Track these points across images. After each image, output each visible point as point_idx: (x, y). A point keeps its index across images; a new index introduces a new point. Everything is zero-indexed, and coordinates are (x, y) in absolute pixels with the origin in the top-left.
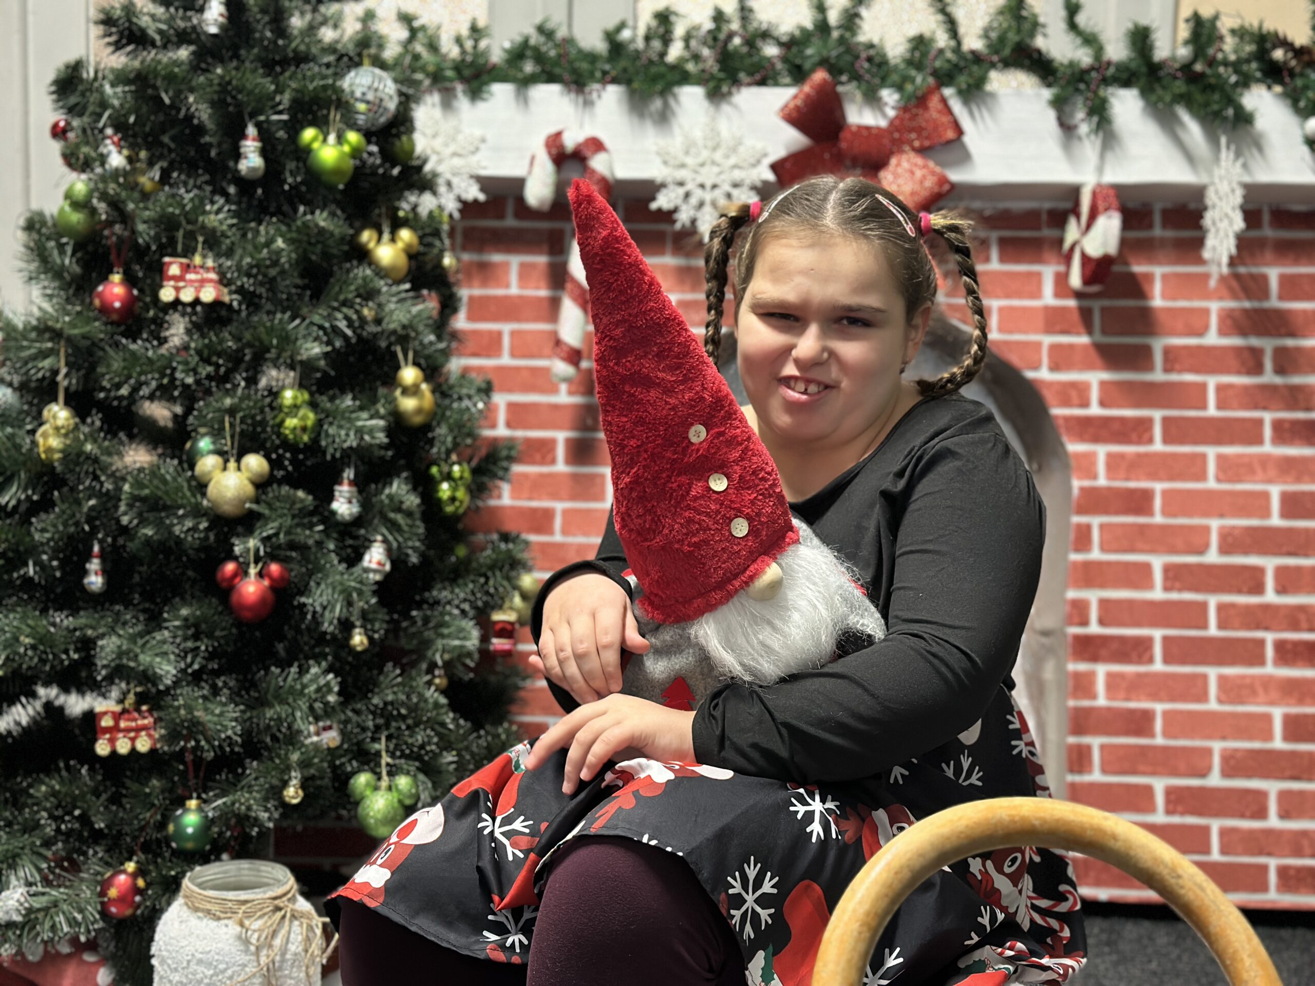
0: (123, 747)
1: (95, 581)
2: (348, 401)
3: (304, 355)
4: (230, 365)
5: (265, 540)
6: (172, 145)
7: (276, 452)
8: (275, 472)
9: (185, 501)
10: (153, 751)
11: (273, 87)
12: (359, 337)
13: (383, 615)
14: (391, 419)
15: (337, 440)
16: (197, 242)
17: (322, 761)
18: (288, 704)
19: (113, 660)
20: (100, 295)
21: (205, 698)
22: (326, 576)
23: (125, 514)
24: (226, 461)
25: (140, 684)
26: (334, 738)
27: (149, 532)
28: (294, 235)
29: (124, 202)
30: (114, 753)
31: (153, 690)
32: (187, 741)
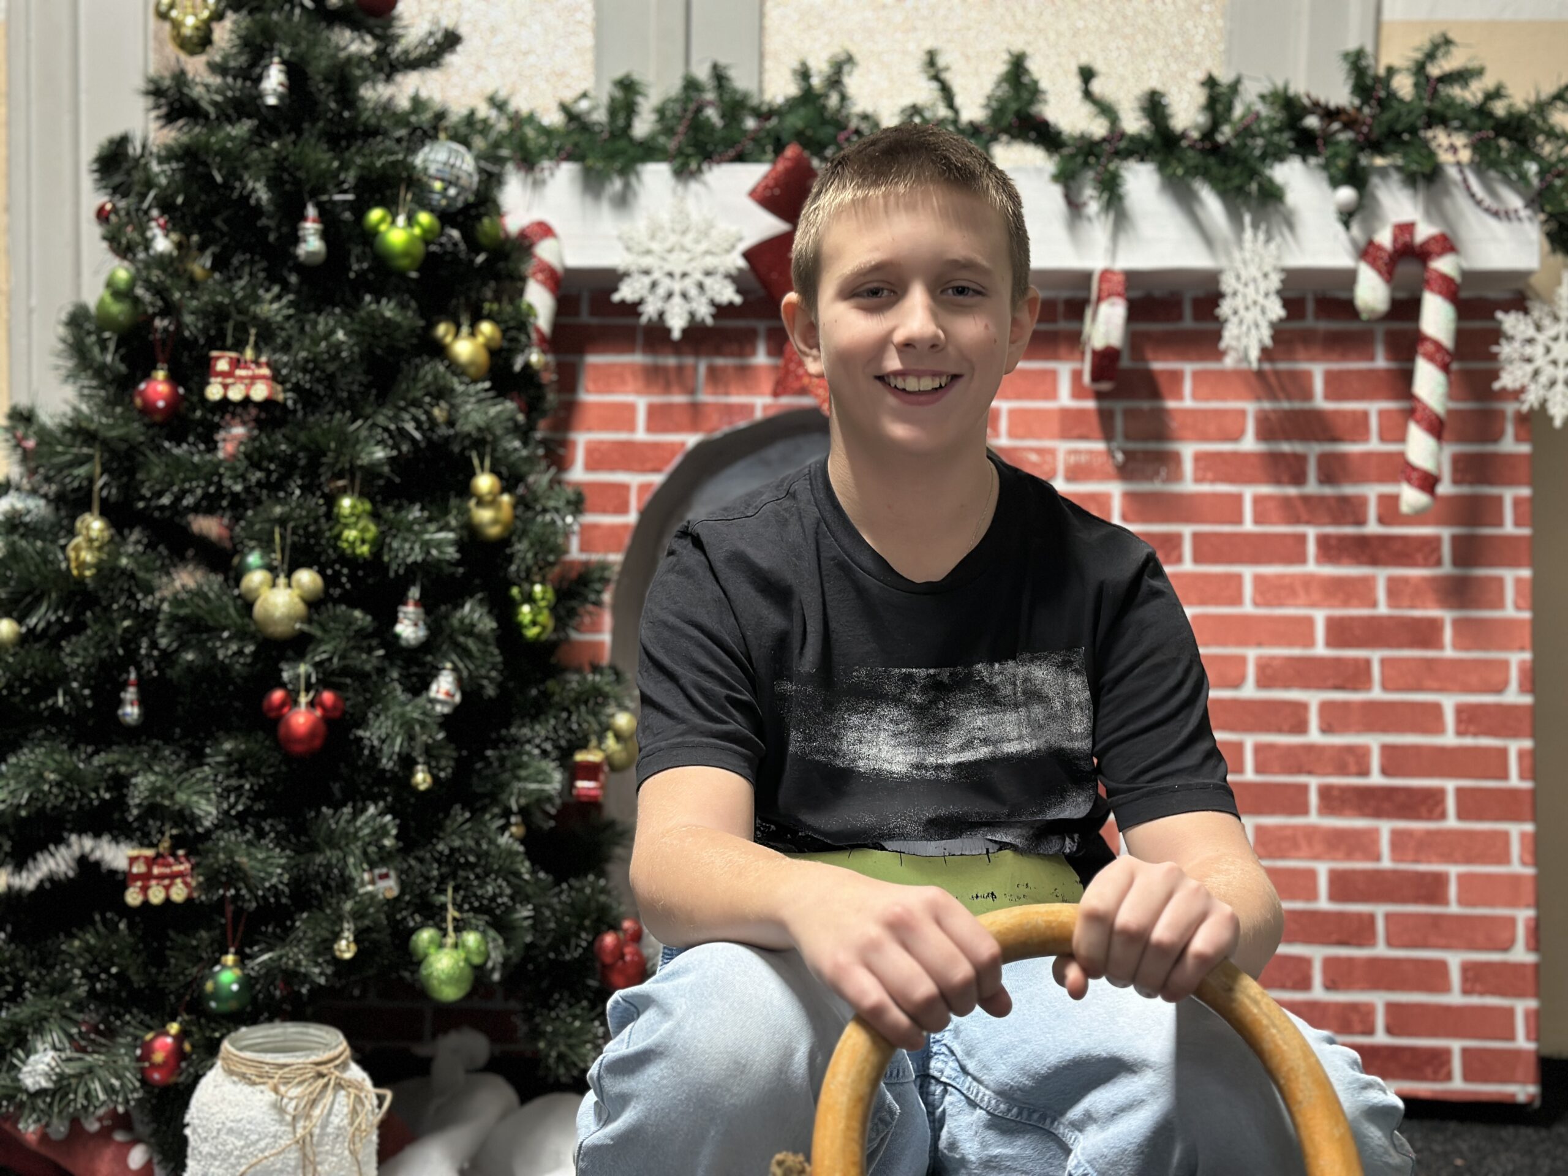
0: (156, 896)
1: (131, 712)
2: (415, 513)
3: (364, 460)
4: (282, 470)
5: (317, 665)
6: (225, 228)
7: (332, 568)
8: (331, 591)
9: (229, 622)
10: (189, 900)
11: (336, 164)
12: (429, 440)
13: (450, 752)
14: (465, 533)
15: (401, 555)
16: (249, 334)
17: (378, 911)
18: (340, 848)
19: (146, 798)
20: (142, 394)
21: (249, 843)
22: (386, 709)
23: (163, 636)
24: (276, 577)
25: (176, 825)
26: (391, 888)
27: (190, 656)
28: (357, 326)
29: (167, 290)
30: (146, 903)
31: (191, 833)
32: (227, 889)
